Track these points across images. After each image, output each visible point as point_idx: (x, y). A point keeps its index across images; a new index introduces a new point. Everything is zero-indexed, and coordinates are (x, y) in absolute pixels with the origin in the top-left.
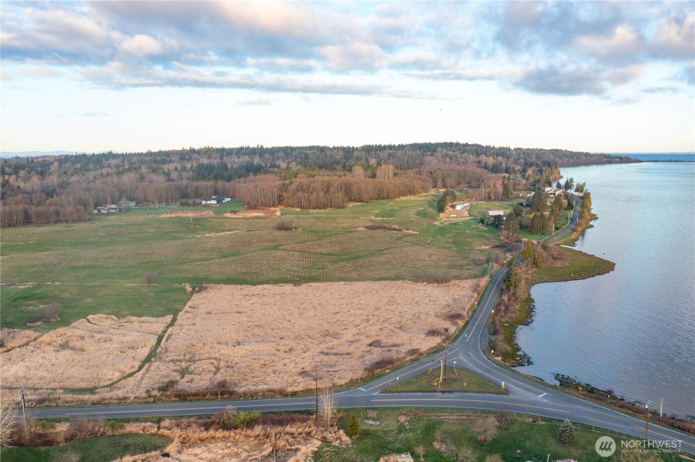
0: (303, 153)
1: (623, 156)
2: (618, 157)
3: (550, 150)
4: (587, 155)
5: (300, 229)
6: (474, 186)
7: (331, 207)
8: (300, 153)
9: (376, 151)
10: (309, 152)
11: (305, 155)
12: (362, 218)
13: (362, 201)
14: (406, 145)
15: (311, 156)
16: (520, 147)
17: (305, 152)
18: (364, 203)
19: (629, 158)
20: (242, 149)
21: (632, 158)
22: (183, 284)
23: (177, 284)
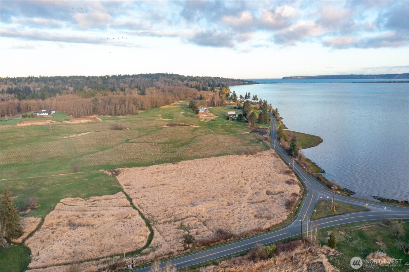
0: (75, 80)
1: (250, 81)
2: (247, 81)
3: (214, 78)
4: (232, 80)
5: (128, 128)
6: (196, 98)
7: (129, 114)
8: (72, 81)
9: (122, 79)
10: (79, 80)
11: (77, 82)
12: (157, 120)
13: (144, 110)
14: (138, 75)
15: (81, 82)
16: (198, 76)
17: (76, 79)
18: (145, 111)
19: (253, 81)
20: (29, 78)
21: (254, 81)
22: (100, 170)
23: (95, 171)
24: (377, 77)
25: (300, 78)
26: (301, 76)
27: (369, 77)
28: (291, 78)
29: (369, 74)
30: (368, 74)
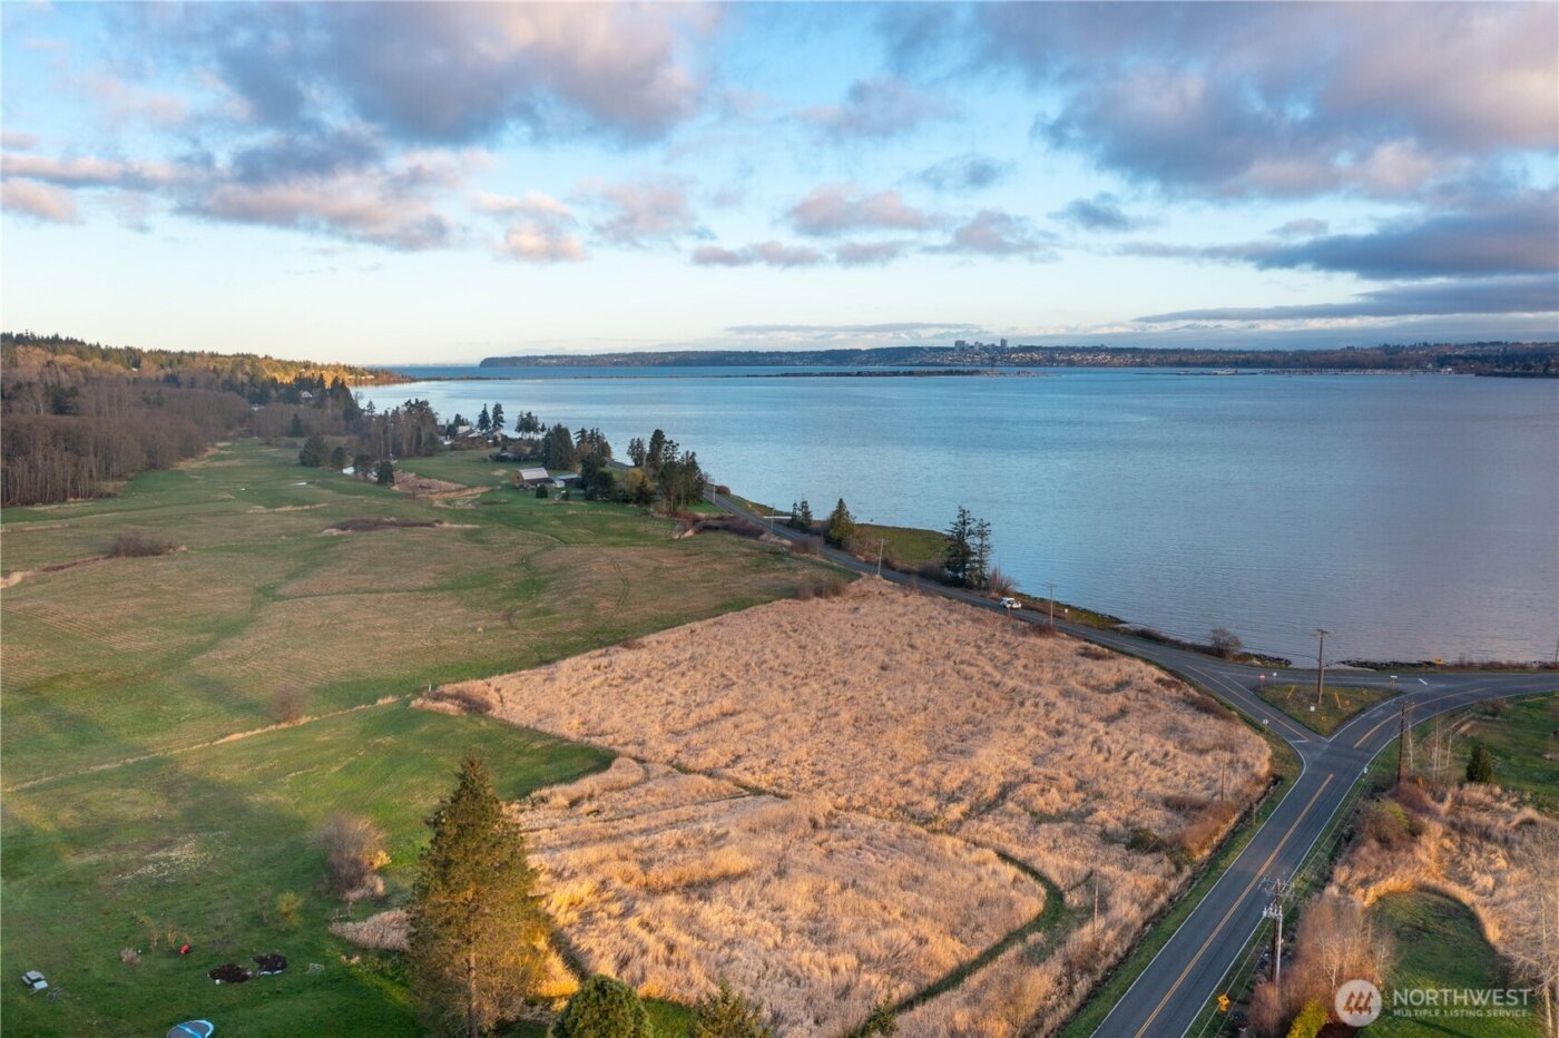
19: (392, 374)
23: (363, 706)
24: (801, 359)
25: (546, 361)
26: (549, 354)
27: (778, 358)
28: (513, 362)
29: (774, 350)
30: (771, 350)
